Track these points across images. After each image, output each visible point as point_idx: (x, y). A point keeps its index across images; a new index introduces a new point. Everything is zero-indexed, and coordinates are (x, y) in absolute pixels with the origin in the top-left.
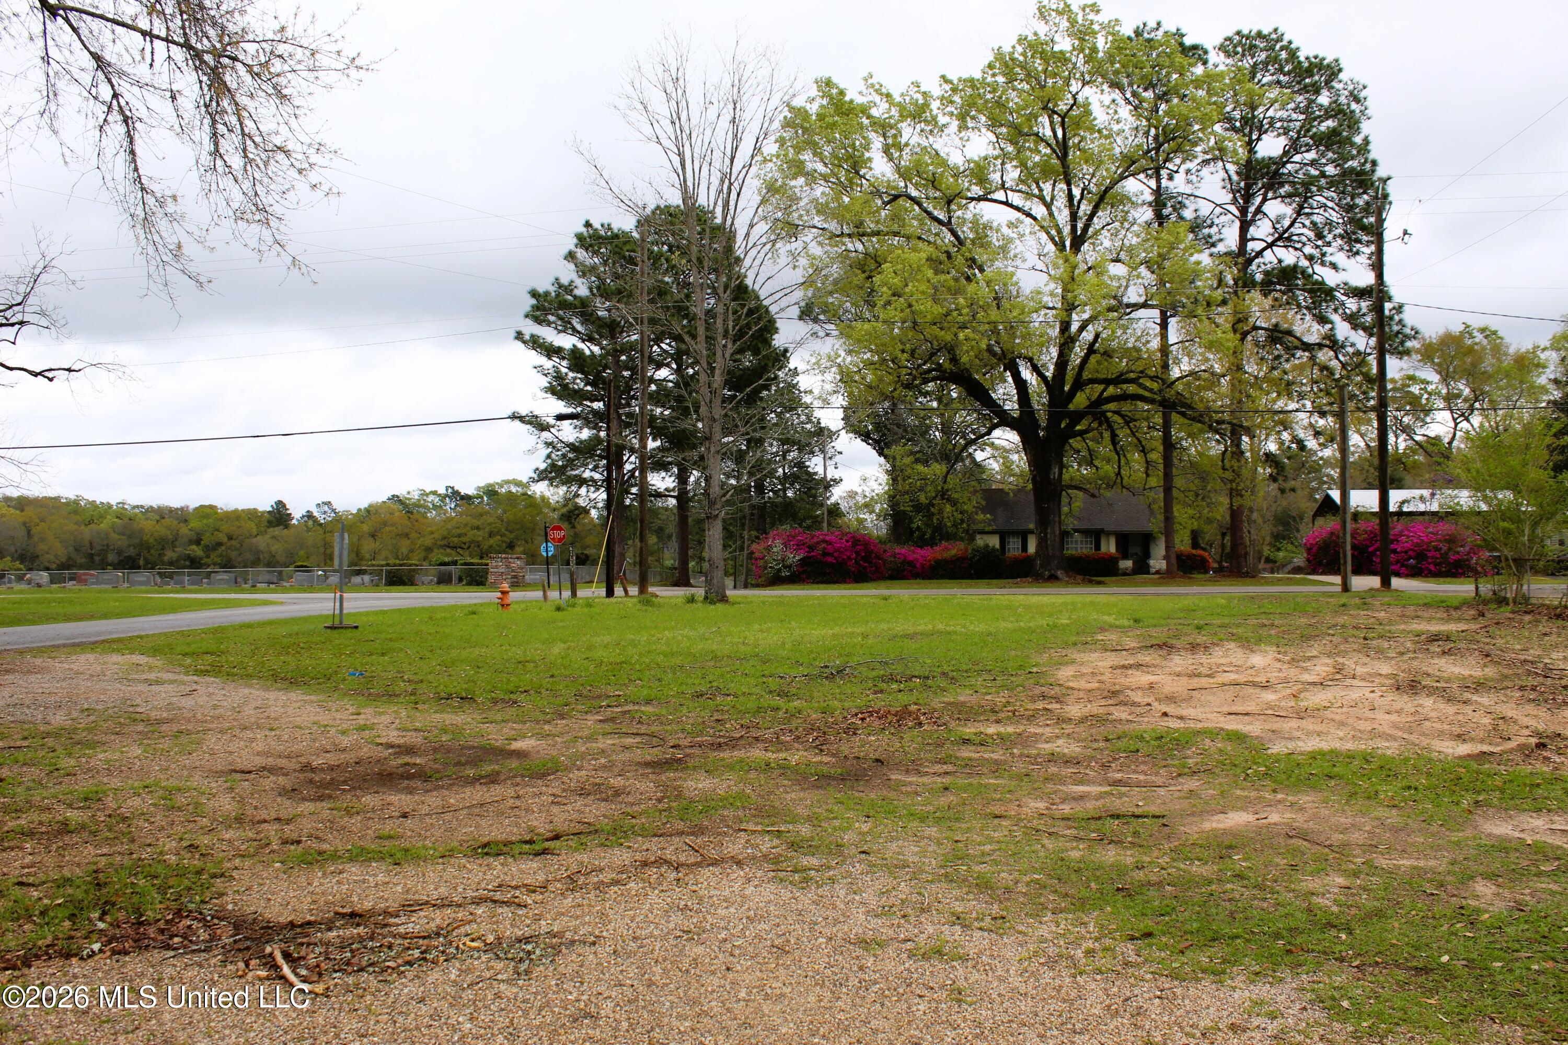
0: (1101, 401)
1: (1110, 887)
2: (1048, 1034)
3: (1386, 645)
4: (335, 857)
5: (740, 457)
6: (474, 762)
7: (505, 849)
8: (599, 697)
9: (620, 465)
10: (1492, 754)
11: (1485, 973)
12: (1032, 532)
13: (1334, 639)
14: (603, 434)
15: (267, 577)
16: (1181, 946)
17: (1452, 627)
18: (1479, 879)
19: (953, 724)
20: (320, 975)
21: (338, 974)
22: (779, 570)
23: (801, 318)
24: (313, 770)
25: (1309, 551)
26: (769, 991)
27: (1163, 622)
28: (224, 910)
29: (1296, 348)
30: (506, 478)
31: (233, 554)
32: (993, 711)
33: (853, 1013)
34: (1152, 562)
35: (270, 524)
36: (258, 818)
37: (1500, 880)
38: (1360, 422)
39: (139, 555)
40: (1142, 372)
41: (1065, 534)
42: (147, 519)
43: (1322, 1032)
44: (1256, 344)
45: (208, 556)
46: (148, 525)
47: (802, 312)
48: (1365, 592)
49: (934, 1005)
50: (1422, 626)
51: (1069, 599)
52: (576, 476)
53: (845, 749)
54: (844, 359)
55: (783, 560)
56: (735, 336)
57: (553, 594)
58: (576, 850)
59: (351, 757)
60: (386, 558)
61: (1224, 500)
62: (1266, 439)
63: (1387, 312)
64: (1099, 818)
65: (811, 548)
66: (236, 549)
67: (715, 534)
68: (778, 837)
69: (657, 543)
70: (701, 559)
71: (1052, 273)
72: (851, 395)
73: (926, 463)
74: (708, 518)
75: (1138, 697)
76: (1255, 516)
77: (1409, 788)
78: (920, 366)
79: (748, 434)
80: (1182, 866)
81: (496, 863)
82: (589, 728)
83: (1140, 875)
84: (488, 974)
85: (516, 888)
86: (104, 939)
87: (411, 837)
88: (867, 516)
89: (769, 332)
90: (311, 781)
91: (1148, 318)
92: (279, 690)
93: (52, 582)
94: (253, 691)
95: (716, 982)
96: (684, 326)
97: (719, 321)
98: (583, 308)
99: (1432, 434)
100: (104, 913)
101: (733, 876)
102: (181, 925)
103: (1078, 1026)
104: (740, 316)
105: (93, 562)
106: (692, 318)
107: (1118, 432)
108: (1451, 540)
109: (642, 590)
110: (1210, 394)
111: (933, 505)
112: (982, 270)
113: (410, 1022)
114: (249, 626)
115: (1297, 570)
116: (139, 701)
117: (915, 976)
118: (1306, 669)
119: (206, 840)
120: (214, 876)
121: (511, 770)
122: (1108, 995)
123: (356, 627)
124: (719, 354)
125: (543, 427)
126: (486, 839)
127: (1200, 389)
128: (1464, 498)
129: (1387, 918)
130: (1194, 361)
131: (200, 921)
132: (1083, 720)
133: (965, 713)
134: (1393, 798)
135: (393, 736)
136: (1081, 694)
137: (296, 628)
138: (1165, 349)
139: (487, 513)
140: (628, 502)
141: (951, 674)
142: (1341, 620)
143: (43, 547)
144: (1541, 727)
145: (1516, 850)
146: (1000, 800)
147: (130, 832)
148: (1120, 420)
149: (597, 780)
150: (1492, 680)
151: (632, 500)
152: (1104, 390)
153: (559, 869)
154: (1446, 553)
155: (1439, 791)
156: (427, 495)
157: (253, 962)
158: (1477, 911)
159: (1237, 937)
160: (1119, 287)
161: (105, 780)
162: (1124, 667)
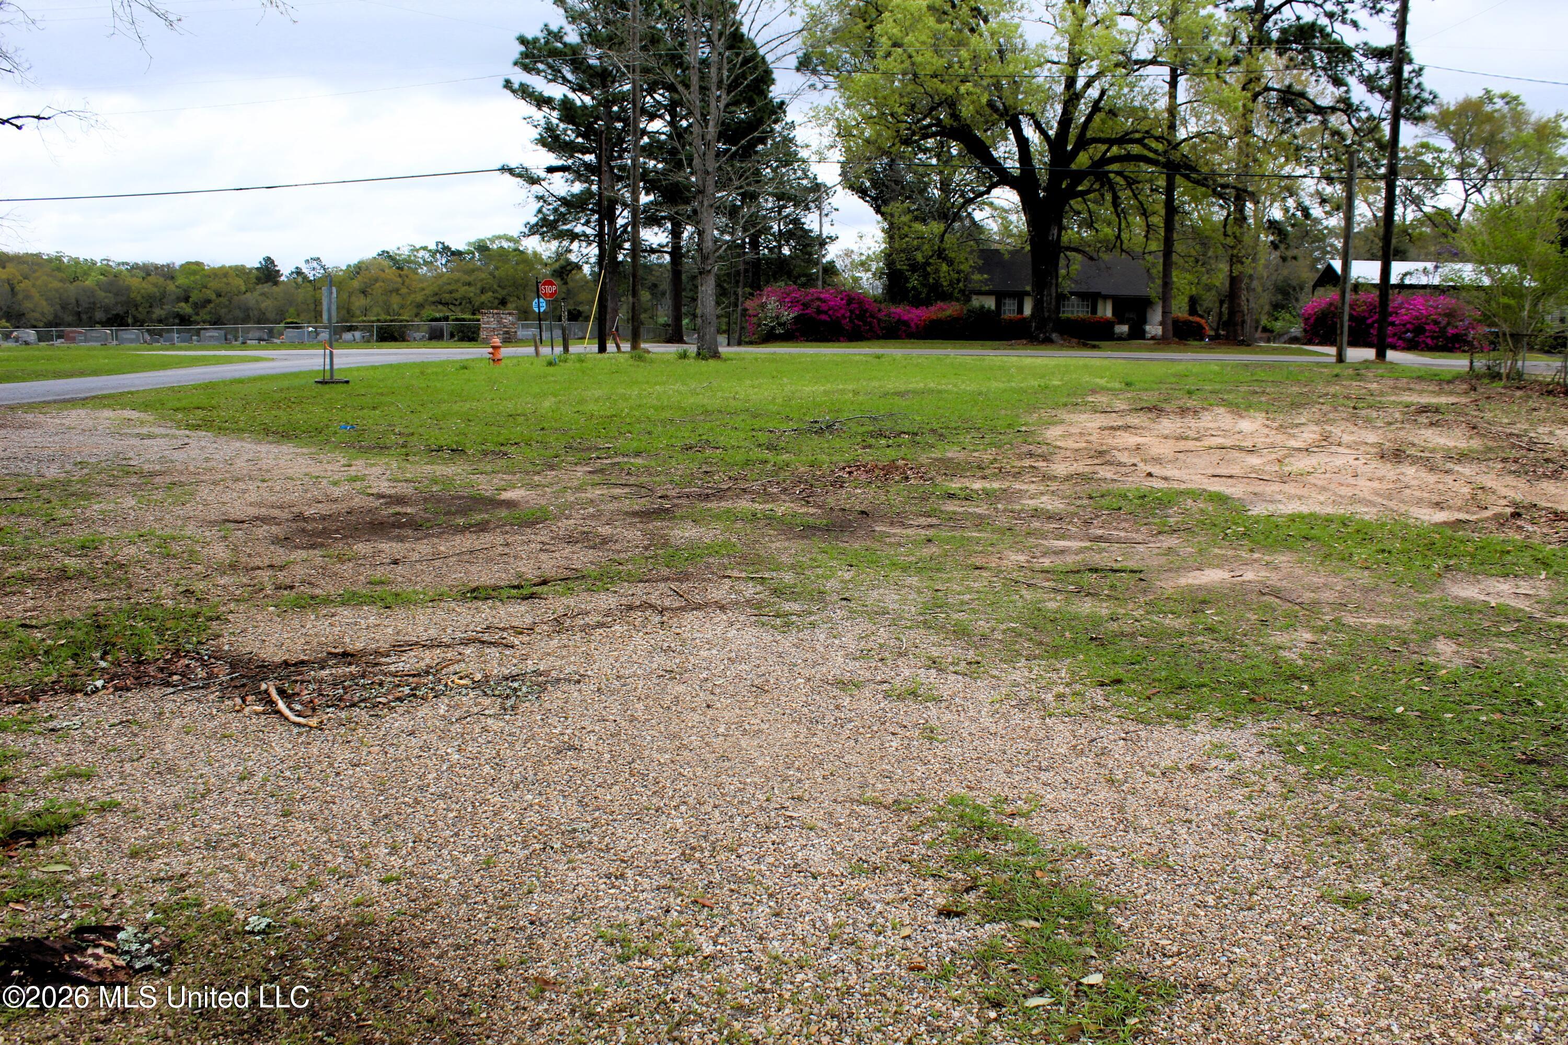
0: (1105, 161)
1: (1084, 637)
2: (1015, 771)
3: (1375, 414)
4: (327, 601)
5: (733, 212)
6: (463, 512)
7: (493, 593)
8: (589, 449)
9: (612, 220)
10: (1467, 522)
11: (1436, 723)
12: (1027, 294)
13: (1324, 407)
14: (594, 188)
15: (257, 334)
16: (1148, 693)
17: (1443, 400)
18: (1441, 638)
19: (939, 479)
20: (314, 709)
21: (331, 709)
22: (773, 328)
23: (798, 69)
24: (305, 520)
25: (1306, 320)
26: (747, 727)
27: (1155, 386)
28: (221, 650)
29: (1308, 111)
30: (497, 234)
31: (223, 311)
32: (980, 468)
33: (828, 748)
34: (1148, 328)
35: (259, 281)
36: (252, 565)
37: (1461, 639)
38: (1369, 191)
39: (127, 312)
40: (1147, 132)
41: (1061, 298)
42: (132, 276)
43: (1276, 774)
44: (1268, 105)
45: (197, 314)
46: (135, 282)
47: (800, 63)
48: (1360, 363)
49: (906, 742)
50: (1415, 398)
51: (1062, 361)
52: (568, 231)
53: (831, 501)
54: (843, 113)
55: (777, 317)
56: (730, 86)
57: (545, 350)
58: (563, 595)
59: (342, 507)
60: (378, 315)
61: (1224, 267)
62: (1271, 205)
63: (1406, 75)
64: (1078, 572)
65: (806, 306)
66: (226, 307)
67: (708, 290)
68: (762, 584)
69: (651, 300)
70: (695, 316)
71: (1059, 25)
72: (848, 150)
73: (924, 221)
74: (701, 273)
75: (1124, 458)
76: (1255, 284)
77: (1383, 551)
78: (919, 121)
79: (741, 187)
80: (1156, 618)
81: (485, 606)
82: (579, 479)
83: (1114, 626)
84: (476, 710)
85: (504, 629)
86: (106, 676)
87: (402, 582)
88: (862, 274)
89: (765, 83)
90: (303, 530)
91: (1157, 76)
92: (270, 443)
93: (40, 340)
94: (244, 444)
95: (696, 718)
96: (677, 76)
97: (714, 71)
98: (574, 57)
99: (1442, 206)
100: (105, 653)
101: (716, 620)
102: (179, 664)
103: (1044, 764)
104: (735, 65)
105: (80, 320)
106: (685, 68)
107: (1120, 194)
108: (1451, 314)
109: (635, 346)
110: (1217, 158)
111: (929, 264)
112: (986, 21)
113: (401, 753)
114: (240, 381)
115: (1294, 340)
116: (131, 454)
117: (889, 715)
118: (1293, 436)
119: (200, 586)
120: (210, 619)
121: (500, 519)
122: (1075, 736)
123: (347, 382)
124: (713, 104)
125: (534, 181)
126: (474, 585)
127: (1206, 151)
128: (1467, 272)
129: (1349, 672)
130: (1201, 122)
131: (197, 660)
132: (1068, 478)
133: (952, 469)
134: (1366, 560)
135: (384, 487)
136: (1068, 453)
137: (286, 384)
138: (1172, 110)
139: (479, 269)
140: (620, 258)
141: (940, 431)
142: (1332, 390)
143: (28, 305)
144: (1519, 498)
145: (1480, 612)
146: (981, 552)
147: (128, 579)
148: (1122, 182)
149: (586, 529)
150: (1477, 452)
151: (625, 256)
152: (1108, 150)
153: (546, 613)
154: (1445, 328)
155: (1412, 555)
156: (417, 251)
157: (249, 698)
158: (1436, 667)
159: (1203, 686)
160: (1129, 42)
161: (101, 530)
162: (1112, 428)
